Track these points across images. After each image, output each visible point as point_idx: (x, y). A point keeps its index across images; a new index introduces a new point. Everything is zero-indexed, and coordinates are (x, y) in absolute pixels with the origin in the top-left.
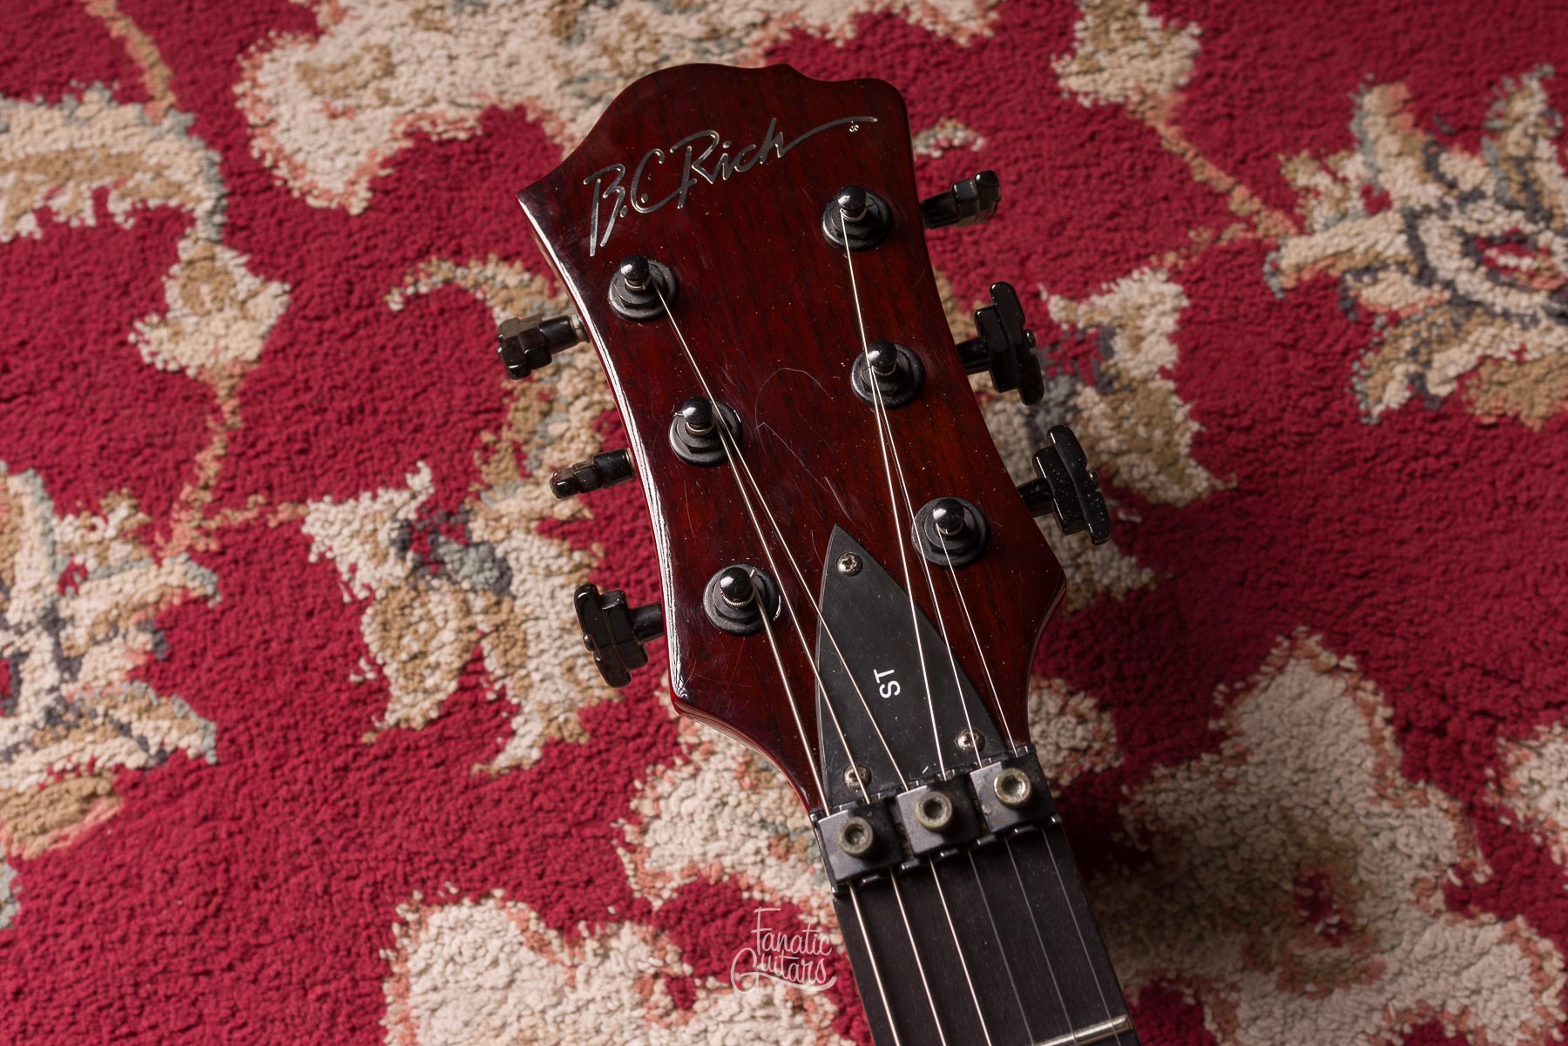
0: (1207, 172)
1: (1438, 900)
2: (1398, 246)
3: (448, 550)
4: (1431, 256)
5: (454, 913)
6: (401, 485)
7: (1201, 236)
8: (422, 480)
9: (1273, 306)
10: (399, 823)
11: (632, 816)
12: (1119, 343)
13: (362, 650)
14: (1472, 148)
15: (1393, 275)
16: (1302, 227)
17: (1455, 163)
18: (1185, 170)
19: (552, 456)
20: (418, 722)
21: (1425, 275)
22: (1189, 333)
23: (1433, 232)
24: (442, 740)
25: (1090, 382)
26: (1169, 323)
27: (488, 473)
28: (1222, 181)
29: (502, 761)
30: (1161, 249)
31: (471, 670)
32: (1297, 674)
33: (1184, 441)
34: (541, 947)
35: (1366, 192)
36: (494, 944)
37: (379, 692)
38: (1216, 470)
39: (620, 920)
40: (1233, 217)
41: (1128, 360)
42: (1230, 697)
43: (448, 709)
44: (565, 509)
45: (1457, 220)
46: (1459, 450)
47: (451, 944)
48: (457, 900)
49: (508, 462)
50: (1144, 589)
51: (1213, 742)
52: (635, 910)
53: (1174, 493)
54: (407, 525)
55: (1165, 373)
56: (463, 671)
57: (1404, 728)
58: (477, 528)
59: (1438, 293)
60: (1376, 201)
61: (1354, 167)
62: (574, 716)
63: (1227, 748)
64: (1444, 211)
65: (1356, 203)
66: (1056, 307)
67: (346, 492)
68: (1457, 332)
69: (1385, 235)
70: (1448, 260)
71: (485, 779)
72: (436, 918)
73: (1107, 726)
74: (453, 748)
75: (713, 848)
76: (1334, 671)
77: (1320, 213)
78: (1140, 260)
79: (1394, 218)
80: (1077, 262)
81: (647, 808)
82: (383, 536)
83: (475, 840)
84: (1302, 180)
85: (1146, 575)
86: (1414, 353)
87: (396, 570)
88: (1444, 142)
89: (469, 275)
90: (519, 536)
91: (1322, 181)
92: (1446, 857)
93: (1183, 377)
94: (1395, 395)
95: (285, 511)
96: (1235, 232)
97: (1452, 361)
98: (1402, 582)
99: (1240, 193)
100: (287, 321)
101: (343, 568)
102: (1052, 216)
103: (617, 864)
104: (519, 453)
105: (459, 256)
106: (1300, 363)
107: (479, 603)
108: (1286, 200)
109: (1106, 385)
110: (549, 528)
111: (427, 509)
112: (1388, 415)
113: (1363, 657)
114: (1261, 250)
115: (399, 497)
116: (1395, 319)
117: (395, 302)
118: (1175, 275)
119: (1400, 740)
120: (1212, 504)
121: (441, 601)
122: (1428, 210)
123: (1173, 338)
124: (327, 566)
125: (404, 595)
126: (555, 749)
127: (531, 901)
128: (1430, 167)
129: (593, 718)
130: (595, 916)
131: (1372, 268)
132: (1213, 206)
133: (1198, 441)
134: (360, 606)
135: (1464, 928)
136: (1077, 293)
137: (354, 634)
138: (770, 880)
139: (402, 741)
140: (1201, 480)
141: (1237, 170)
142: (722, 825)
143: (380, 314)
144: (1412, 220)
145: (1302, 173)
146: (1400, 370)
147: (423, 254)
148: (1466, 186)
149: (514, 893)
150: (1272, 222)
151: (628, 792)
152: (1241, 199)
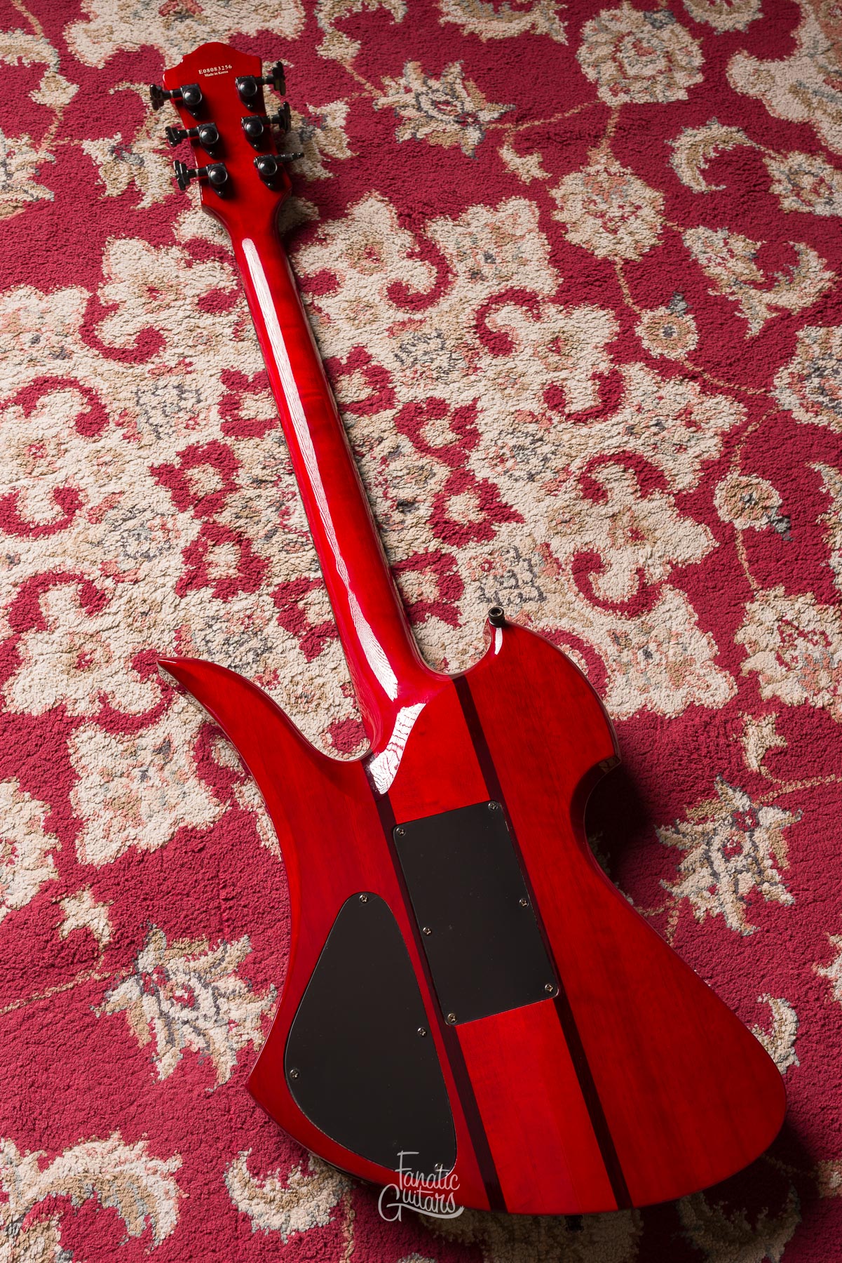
0: (358, 78)
1: (405, 255)
2: (413, 102)
3: (125, 154)
4: (422, 105)
5: (123, 241)
6: (112, 138)
7: (355, 95)
8: (118, 137)
9: (374, 112)
10: (108, 219)
11: (177, 221)
12: (329, 119)
13: (99, 177)
14: (438, 79)
15: (411, 109)
16: (386, 95)
17: (432, 82)
18: (352, 77)
19: (158, 134)
20: (115, 195)
21: (419, 109)
22: (350, 118)
23: (423, 99)
24: (122, 200)
25: (319, 127)
26: (344, 115)
27: (139, 136)
28: (363, 81)
29: (139, 206)
30: (343, 97)
31: (131, 184)
32: (372, 201)
33: (345, 144)
34: (148, 251)
35: (405, 88)
36: (135, 250)
37: (104, 187)
38: (354, 151)
39: (172, 246)
40: (365, 90)
41: (330, 122)
42: (351, 206)
43: (124, 193)
44: (161, 147)
45: (430, 96)
46: (423, 152)
47: (123, 248)
48: (125, 238)
49: (145, 134)
50: (329, 178)
51: (346, 215)
52: (176, 243)
53: (340, 156)
54: (114, 147)
55: (341, 127)
56: (129, 184)
57: (400, 215)
58: (134, 150)
59: (422, 114)
60: (408, 90)
61: (403, 81)
62: (161, 198)
63: (350, 217)
64: (427, 94)
65: (402, 90)
66: (311, 108)
67: (94, 138)
68: (427, 124)
69: (409, 98)
70: (426, 105)
71: (134, 210)
72: (118, 242)
73: (316, 209)
74: (125, 202)
75: (200, 231)
76: (383, 201)
77: (391, 92)
78: (337, 98)
79: (412, 94)
80: (318, 97)
81: (181, 220)
82: (106, 150)
83: (130, 225)
84: (387, 83)
85: (331, 175)
86: (414, 128)
87: (109, 158)
88: (430, 77)
89: (134, 87)
90: (147, 152)
91: (393, 84)
92: (408, 245)
93: (346, 129)
94: (407, 136)
95: (76, 142)
96: (365, 94)
97: (426, 130)
98: (403, 182)
99: (368, 84)
100: (77, 95)
101: (94, 157)
102: (312, 85)
103: (172, 233)
104: (147, 131)
105: (132, 82)
106: (380, 127)
107: (134, 168)
108: (381, 87)
109: (324, 128)
110: (156, 151)
111: (121, 143)
112: (404, 142)
113: (390, 198)
114: (373, 99)
115: (111, 141)
116: (410, 119)
117: (112, 92)
118: (347, 103)
119: (398, 218)
120: (352, 159)
121: (123, 167)
122: (423, 93)
123: (345, 119)
124: (89, 156)
125: (112, 164)
126: (156, 206)
127: (146, 239)
128: (425, 83)
129: (167, 198)
130: (164, 244)
131: (405, 106)
132: (360, 87)
133: (349, 144)
134: (99, 166)
135: (410, 262)
136: (317, 105)
137: (96, 173)
138: (216, 239)
139: (110, 200)
140: (349, 153)
141: (368, 78)
142: (203, 225)
143: (108, 95)
144: (418, 96)
145: (387, 81)
146: (409, 131)
147: (121, 80)
148: (434, 88)
149: (142, 237)
150: (377, 93)
151: (176, 215)
152: (368, 86)
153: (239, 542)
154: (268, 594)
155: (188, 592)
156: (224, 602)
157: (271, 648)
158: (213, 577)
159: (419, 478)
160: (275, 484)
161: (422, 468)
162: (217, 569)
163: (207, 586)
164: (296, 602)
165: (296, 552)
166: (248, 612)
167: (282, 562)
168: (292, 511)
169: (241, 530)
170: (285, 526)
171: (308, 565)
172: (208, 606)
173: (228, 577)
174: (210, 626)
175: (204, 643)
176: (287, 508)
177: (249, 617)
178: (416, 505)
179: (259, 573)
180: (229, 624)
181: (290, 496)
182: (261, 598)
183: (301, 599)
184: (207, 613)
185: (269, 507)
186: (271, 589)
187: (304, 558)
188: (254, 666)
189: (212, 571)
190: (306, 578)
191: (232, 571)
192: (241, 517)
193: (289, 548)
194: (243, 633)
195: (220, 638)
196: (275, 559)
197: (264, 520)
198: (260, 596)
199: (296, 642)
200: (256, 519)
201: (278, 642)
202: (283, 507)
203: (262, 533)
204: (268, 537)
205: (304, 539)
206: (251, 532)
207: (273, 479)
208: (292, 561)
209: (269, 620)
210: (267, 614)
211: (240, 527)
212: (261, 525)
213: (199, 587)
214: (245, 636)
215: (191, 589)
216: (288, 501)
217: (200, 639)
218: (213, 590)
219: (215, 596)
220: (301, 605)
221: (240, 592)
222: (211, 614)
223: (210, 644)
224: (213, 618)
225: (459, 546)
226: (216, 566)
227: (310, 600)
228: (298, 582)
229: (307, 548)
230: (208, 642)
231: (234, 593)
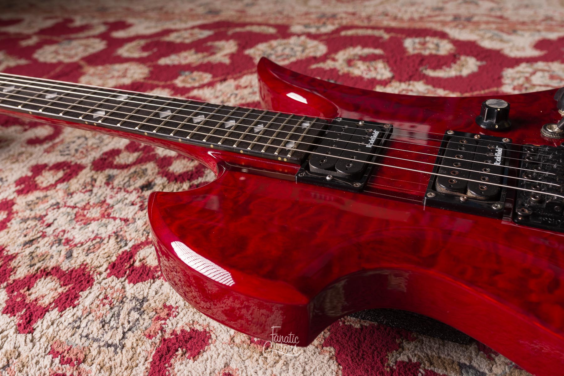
153: (47, 274)
154: (104, 279)
155: (35, 326)
156: (73, 308)
157: (144, 298)
158: (47, 303)
159: (139, 175)
160: (44, 236)
161: (135, 172)
162: (45, 299)
163: (48, 311)
164: (132, 265)
165: (99, 248)
166: (101, 297)
167: (95, 259)
168: (71, 238)
169: (42, 268)
170: (75, 245)
171: (117, 246)
172: (63, 319)
173: (61, 295)
174: (79, 327)
175: (84, 339)
176: (66, 239)
177: (106, 298)
178: (153, 183)
179: (84, 275)
180: (93, 314)
181: (62, 233)
182: (102, 284)
183: (134, 262)
184: (66, 324)
185: (52, 246)
186: (104, 275)
187: (110, 246)
188: (145, 316)
189: (44, 301)
190: (123, 253)
191: (60, 290)
192: (35, 264)
193: (92, 251)
194: (111, 308)
195: (95, 327)
196: (88, 260)
197: (54, 254)
198: (100, 283)
199: (158, 282)
200: (49, 257)
201: (146, 291)
202: (63, 241)
203: (61, 259)
204: (69, 256)
205: (98, 240)
206: (51, 264)
207: (39, 235)
208: (103, 252)
209: (124, 288)
210: (119, 286)
211: (39, 268)
212: (55, 257)
213: (42, 315)
214: (116, 309)
215: (35, 322)
216: (62, 236)
217: (78, 341)
218: (57, 309)
219: (62, 309)
220: (137, 264)
221: (81, 293)
222: (71, 320)
223: (91, 336)
224: (75, 321)
225: (202, 176)
226: (43, 297)
227: (142, 257)
228: (120, 258)
229: (105, 241)
230: (87, 336)
231: (77, 297)
